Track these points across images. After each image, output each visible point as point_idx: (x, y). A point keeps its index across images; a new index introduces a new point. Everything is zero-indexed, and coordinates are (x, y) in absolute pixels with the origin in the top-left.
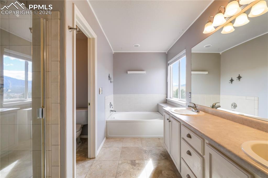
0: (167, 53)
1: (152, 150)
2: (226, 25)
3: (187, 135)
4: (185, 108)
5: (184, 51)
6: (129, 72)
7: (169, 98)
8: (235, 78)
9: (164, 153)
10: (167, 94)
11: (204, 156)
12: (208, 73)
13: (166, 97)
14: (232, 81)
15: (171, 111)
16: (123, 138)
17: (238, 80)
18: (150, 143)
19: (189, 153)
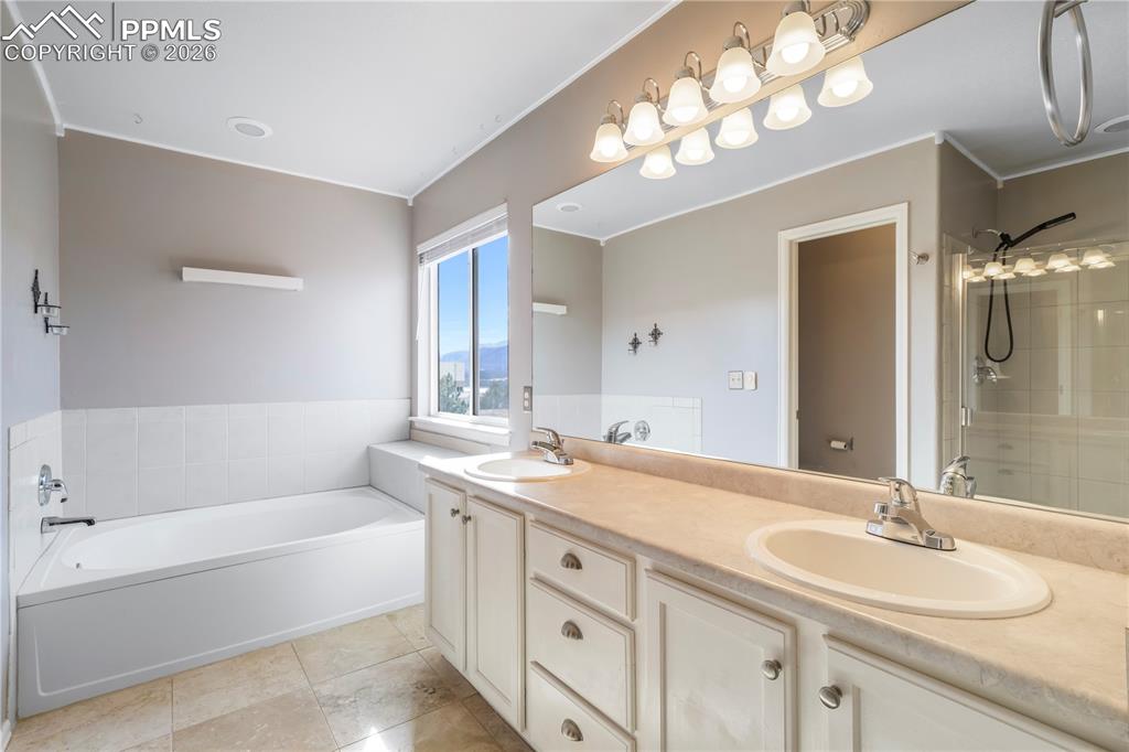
0: (410, 204)
1: (370, 682)
2: (654, 149)
3: (563, 560)
4: (507, 455)
5: (501, 212)
6: (189, 274)
7: (421, 417)
8: (645, 338)
9: (431, 677)
10: (411, 398)
11: (636, 622)
12: (568, 310)
13: (407, 412)
14: (635, 343)
15: (467, 473)
16: (170, 679)
17: (653, 344)
18: (348, 651)
19: (573, 631)
